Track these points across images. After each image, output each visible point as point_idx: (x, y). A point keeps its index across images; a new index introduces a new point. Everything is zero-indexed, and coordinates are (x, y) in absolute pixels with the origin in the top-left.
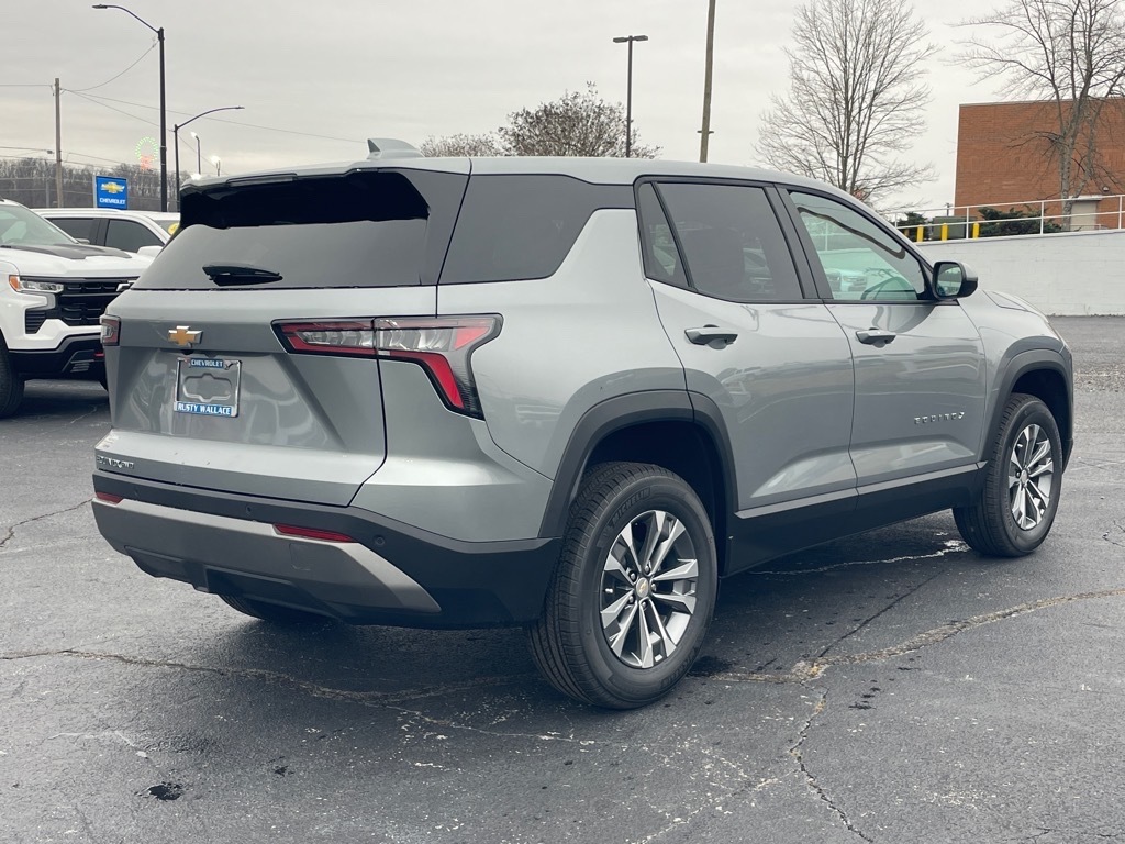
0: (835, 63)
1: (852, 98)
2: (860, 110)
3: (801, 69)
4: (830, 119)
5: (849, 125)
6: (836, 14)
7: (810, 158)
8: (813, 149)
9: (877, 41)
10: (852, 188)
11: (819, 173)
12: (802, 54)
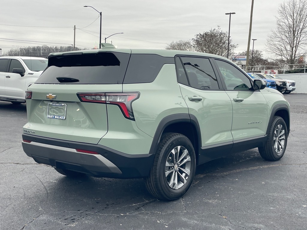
0: (290, 20)
1: (295, 30)
3: (280, 22)
4: (288, 36)
5: (294, 38)
6: (291, 6)
7: (282, 48)
8: (283, 45)
9: (303, 14)
10: (294, 56)
11: (285, 52)
12: (280, 17)
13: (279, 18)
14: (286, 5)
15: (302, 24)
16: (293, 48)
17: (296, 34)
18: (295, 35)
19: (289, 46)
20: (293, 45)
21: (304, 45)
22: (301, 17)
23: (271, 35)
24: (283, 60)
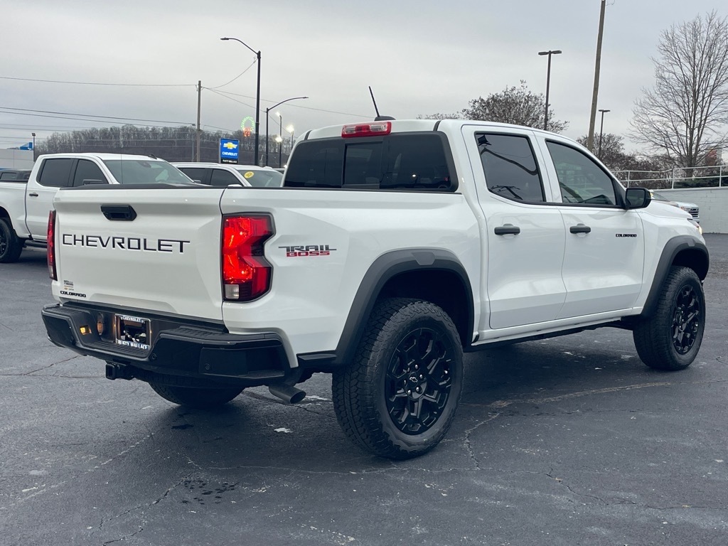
0: (687, 67)
1: (698, 90)
2: (703, 98)
3: (663, 71)
4: (682, 104)
5: (696, 108)
6: (688, 35)
7: (668, 129)
8: (671, 123)
9: (716, 53)
10: (696, 149)
11: (674, 139)
12: (664, 61)
13: (661, 62)
14: (677, 32)
15: (714, 76)
16: (693, 129)
17: (701, 98)
18: (699, 100)
19: (684, 127)
20: (694, 124)
21: (719, 124)
22: (712, 59)
23: (642, 100)
24: (670, 158)
